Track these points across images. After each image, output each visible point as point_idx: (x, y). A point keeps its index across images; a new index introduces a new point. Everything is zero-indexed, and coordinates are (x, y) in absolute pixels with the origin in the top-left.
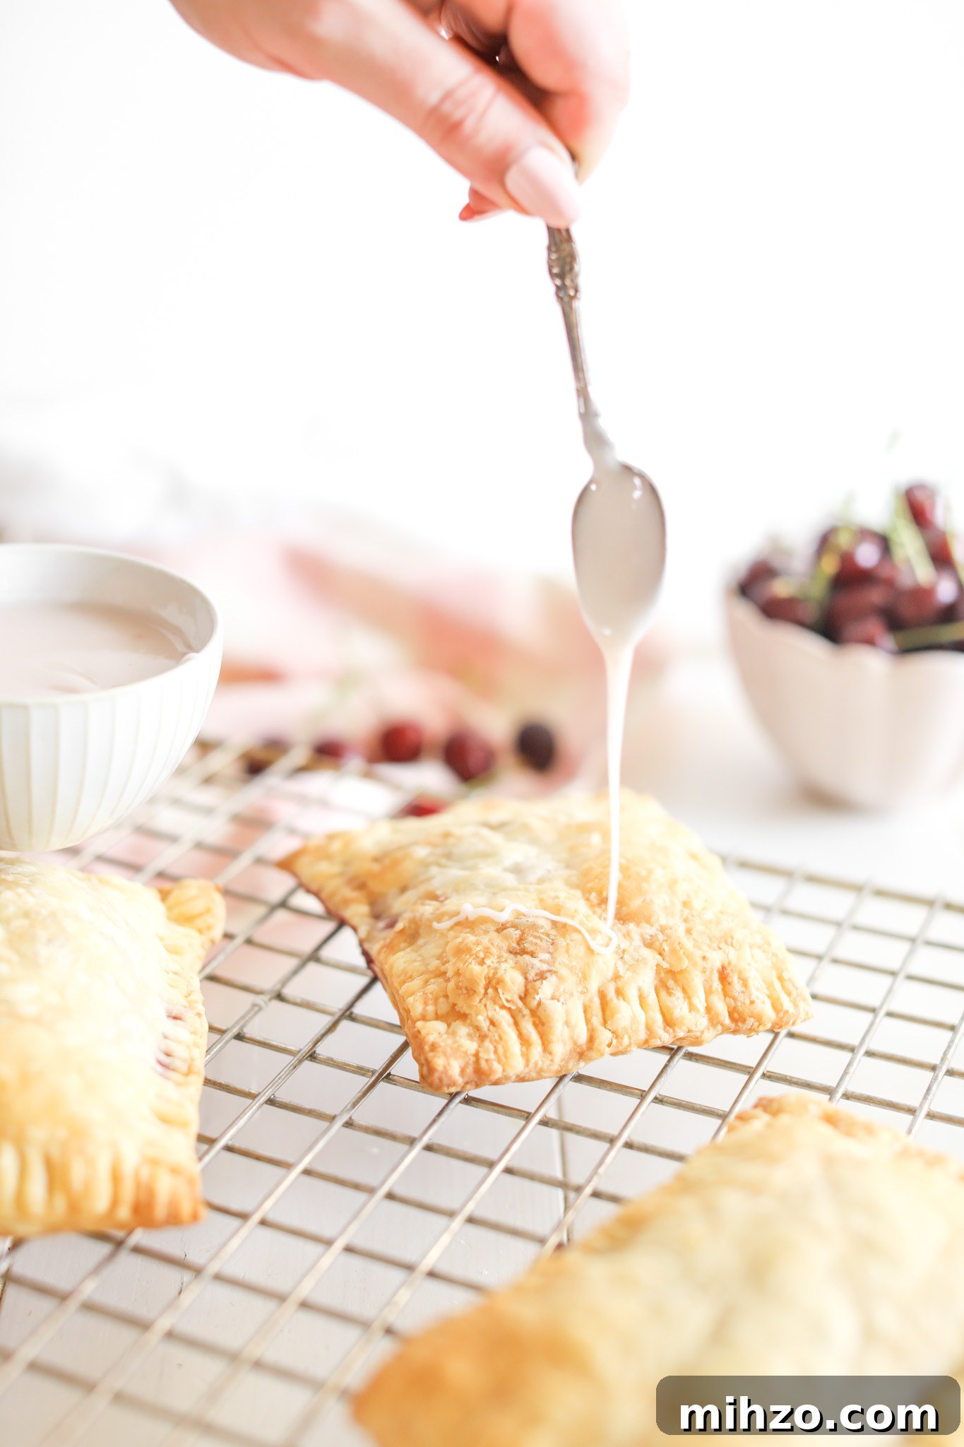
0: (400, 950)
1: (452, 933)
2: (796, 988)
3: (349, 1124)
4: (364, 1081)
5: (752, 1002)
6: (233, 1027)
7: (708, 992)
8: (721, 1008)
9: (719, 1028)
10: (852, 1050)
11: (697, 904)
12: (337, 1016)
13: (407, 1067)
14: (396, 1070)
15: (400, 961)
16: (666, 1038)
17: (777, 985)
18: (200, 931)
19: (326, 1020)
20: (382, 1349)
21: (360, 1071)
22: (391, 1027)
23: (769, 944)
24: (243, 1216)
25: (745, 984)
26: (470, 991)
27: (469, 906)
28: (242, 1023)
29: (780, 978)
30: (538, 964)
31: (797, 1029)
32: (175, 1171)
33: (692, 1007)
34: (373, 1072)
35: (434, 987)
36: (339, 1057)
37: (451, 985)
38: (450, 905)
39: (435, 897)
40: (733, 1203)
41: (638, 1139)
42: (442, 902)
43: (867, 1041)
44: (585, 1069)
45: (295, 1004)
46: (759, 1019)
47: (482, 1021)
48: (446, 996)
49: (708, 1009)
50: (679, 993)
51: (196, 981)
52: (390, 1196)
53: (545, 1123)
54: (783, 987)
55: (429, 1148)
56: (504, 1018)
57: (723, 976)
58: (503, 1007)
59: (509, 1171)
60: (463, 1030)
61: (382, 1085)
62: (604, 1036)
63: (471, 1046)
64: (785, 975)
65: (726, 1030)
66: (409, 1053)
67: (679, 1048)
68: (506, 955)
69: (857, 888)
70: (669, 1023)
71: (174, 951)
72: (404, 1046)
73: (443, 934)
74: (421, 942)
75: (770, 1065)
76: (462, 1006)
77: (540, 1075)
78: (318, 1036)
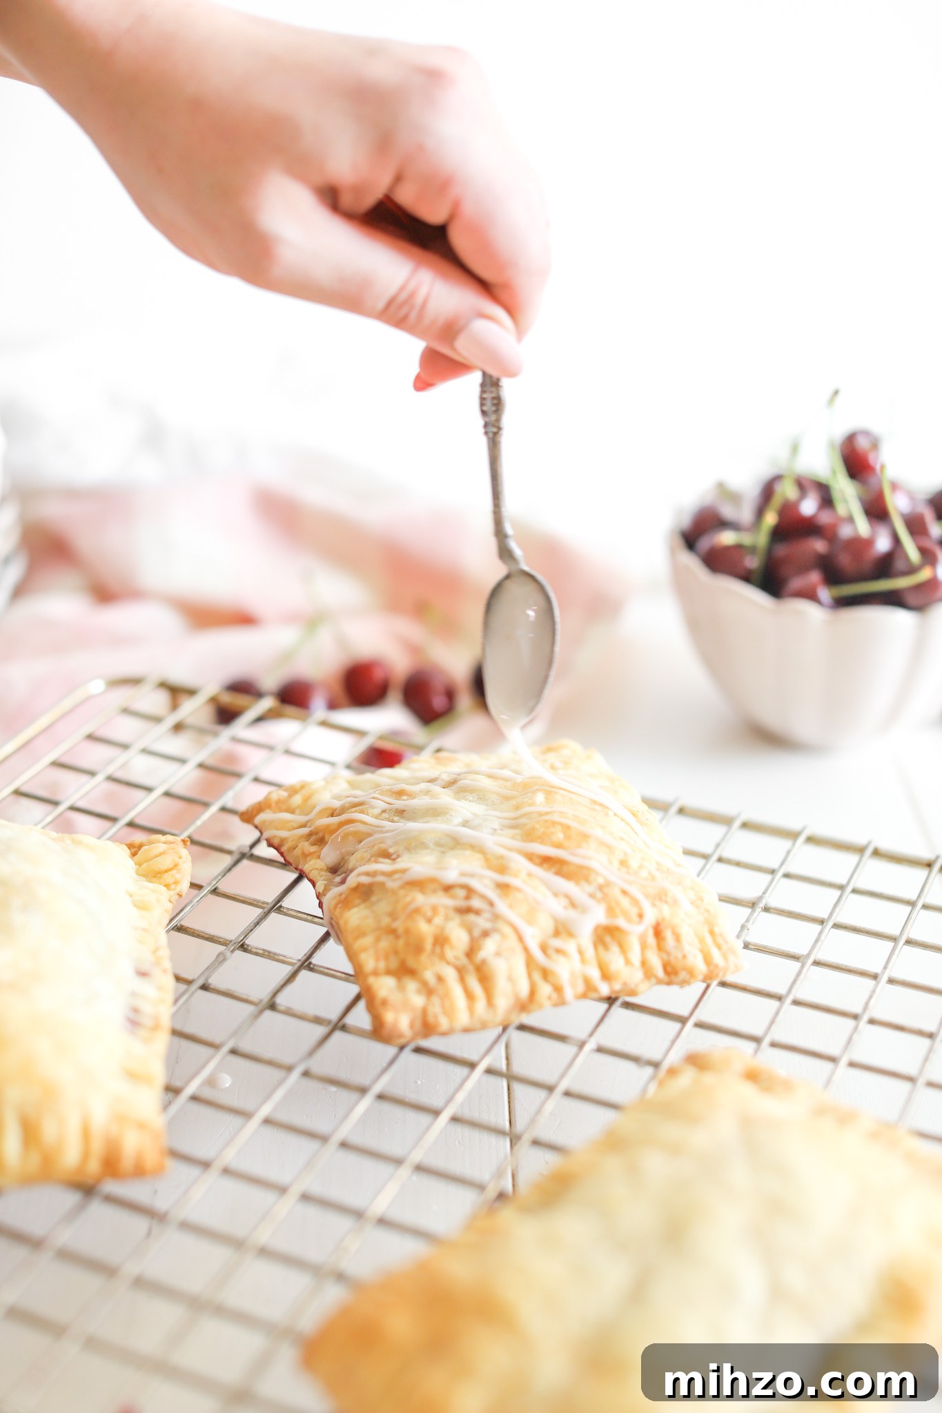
0: (354, 907)
1: (402, 892)
2: (727, 942)
3: (306, 1074)
4: (321, 1031)
5: (684, 957)
6: (199, 977)
7: (644, 946)
8: (656, 962)
9: (653, 980)
10: (779, 998)
11: (634, 863)
12: (296, 967)
13: (360, 1018)
14: (350, 1020)
15: (355, 917)
16: (605, 990)
17: (708, 939)
18: (167, 886)
19: (286, 970)
20: (333, 1296)
21: (317, 1020)
22: (347, 977)
23: (701, 899)
24: (206, 1165)
25: (678, 938)
26: (418, 949)
27: (419, 865)
28: (207, 973)
29: (712, 933)
30: (482, 922)
31: (730, 978)
32: (141, 1126)
33: (628, 962)
34: (329, 1022)
35: (385, 944)
36: (297, 1007)
37: (401, 943)
38: (401, 864)
39: (386, 855)
40: (655, 1164)
41: (577, 1088)
42: (394, 860)
43: (794, 991)
44: (527, 1019)
45: (257, 954)
46: (691, 973)
47: (429, 976)
48: (396, 953)
49: (644, 963)
50: (615, 949)
51: (163, 938)
52: (344, 1145)
53: (490, 1071)
54: (714, 941)
55: (381, 1097)
56: (450, 974)
57: (658, 932)
58: (448, 963)
59: (455, 1119)
60: (411, 985)
61: (338, 1035)
62: (545, 989)
63: (418, 1001)
64: (717, 930)
65: (660, 982)
66: (362, 1004)
67: (616, 999)
68: (452, 914)
69: (793, 835)
70: (606, 976)
71: (141, 906)
72: (358, 998)
73: (394, 892)
74: (374, 899)
75: (702, 1015)
76: (411, 963)
77: (484, 1026)
78: (278, 986)
